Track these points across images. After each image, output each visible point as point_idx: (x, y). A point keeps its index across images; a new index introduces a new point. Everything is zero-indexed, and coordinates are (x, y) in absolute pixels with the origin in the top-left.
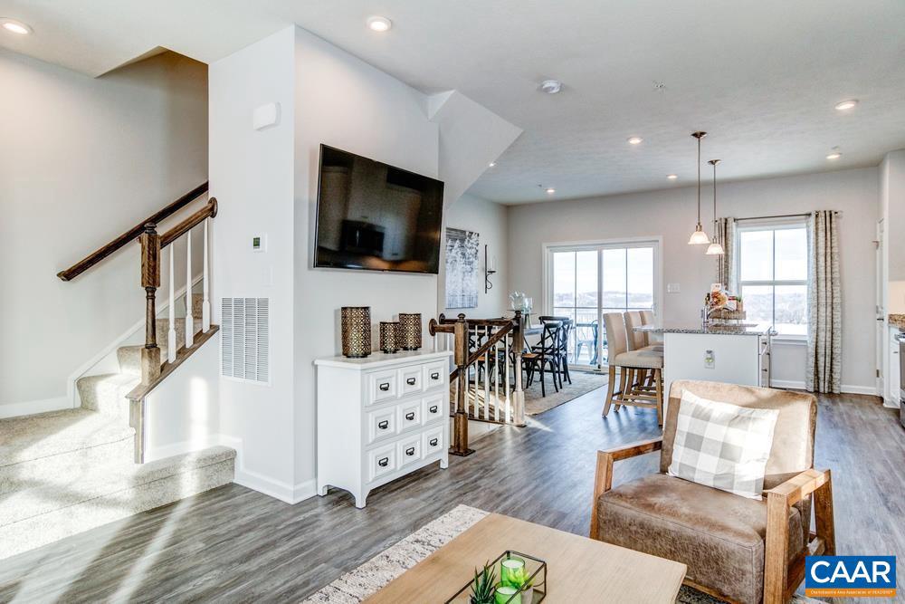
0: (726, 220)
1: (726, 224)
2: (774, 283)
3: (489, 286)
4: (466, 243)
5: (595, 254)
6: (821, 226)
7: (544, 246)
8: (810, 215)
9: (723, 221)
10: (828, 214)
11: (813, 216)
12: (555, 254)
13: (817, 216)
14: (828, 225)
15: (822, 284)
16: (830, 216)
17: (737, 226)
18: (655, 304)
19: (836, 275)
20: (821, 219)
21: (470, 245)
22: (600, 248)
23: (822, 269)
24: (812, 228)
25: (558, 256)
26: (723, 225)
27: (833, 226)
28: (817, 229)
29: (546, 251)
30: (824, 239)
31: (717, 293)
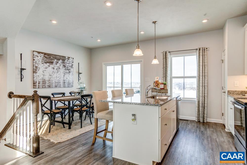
0: (166, 52)
1: (166, 53)
2: (184, 77)
3: (80, 79)
4: (66, 61)
5: (120, 66)
6: (201, 54)
7: (103, 63)
8: (197, 49)
9: (165, 52)
10: (203, 49)
11: (198, 50)
12: (107, 67)
13: (199, 50)
14: (204, 53)
15: (201, 78)
16: (204, 50)
17: (170, 55)
18: (141, 86)
19: (206, 74)
20: (201, 51)
21: (68, 62)
22: (122, 64)
23: (201, 71)
24: (198, 55)
25: (109, 68)
26: (165, 54)
27: (205, 54)
28: (199, 55)
29: (104, 66)
30: (202, 59)
31: (157, 81)
